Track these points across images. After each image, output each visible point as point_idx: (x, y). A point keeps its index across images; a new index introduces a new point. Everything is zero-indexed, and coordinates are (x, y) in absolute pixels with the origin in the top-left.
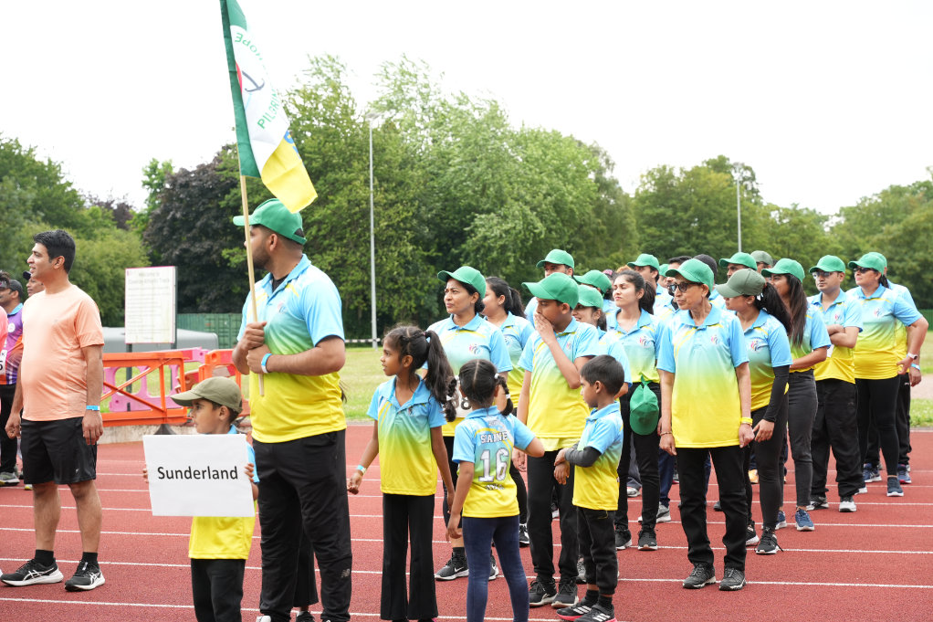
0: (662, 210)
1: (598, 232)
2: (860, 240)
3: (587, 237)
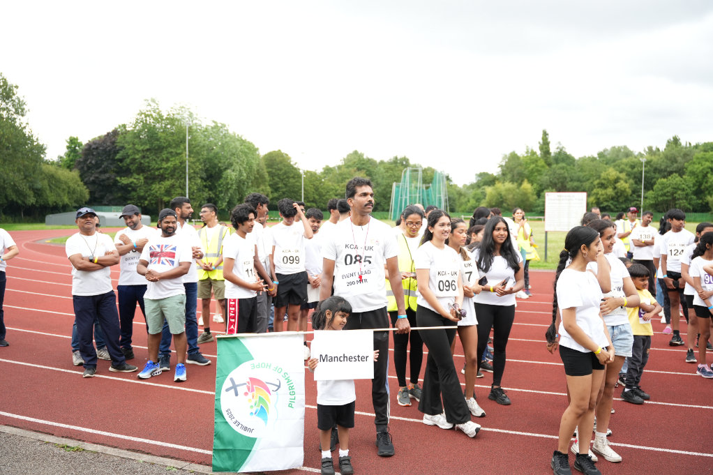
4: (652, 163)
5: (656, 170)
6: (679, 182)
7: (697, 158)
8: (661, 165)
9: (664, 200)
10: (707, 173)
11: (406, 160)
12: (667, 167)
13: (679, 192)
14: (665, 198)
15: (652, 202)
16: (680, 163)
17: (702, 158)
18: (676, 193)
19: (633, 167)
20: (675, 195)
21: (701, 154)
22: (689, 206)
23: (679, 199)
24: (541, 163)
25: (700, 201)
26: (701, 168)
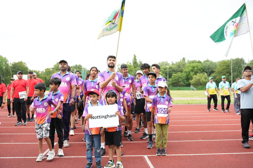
0: (14, 69)
1: (5, 72)
2: (46, 76)
3: (3, 73)
4: (172, 68)
5: (173, 71)
6: (180, 75)
7: (187, 66)
8: (175, 69)
9: (175, 82)
10: (190, 72)
11: (81, 66)
12: (177, 69)
13: (180, 79)
14: (176, 81)
15: (171, 83)
16: (182, 68)
17: (189, 66)
18: (179, 79)
19: (165, 69)
20: (179, 80)
21: (188, 65)
22: (184, 84)
23: (180, 82)
24: (133, 67)
25: (188, 82)
26: (188, 70)
